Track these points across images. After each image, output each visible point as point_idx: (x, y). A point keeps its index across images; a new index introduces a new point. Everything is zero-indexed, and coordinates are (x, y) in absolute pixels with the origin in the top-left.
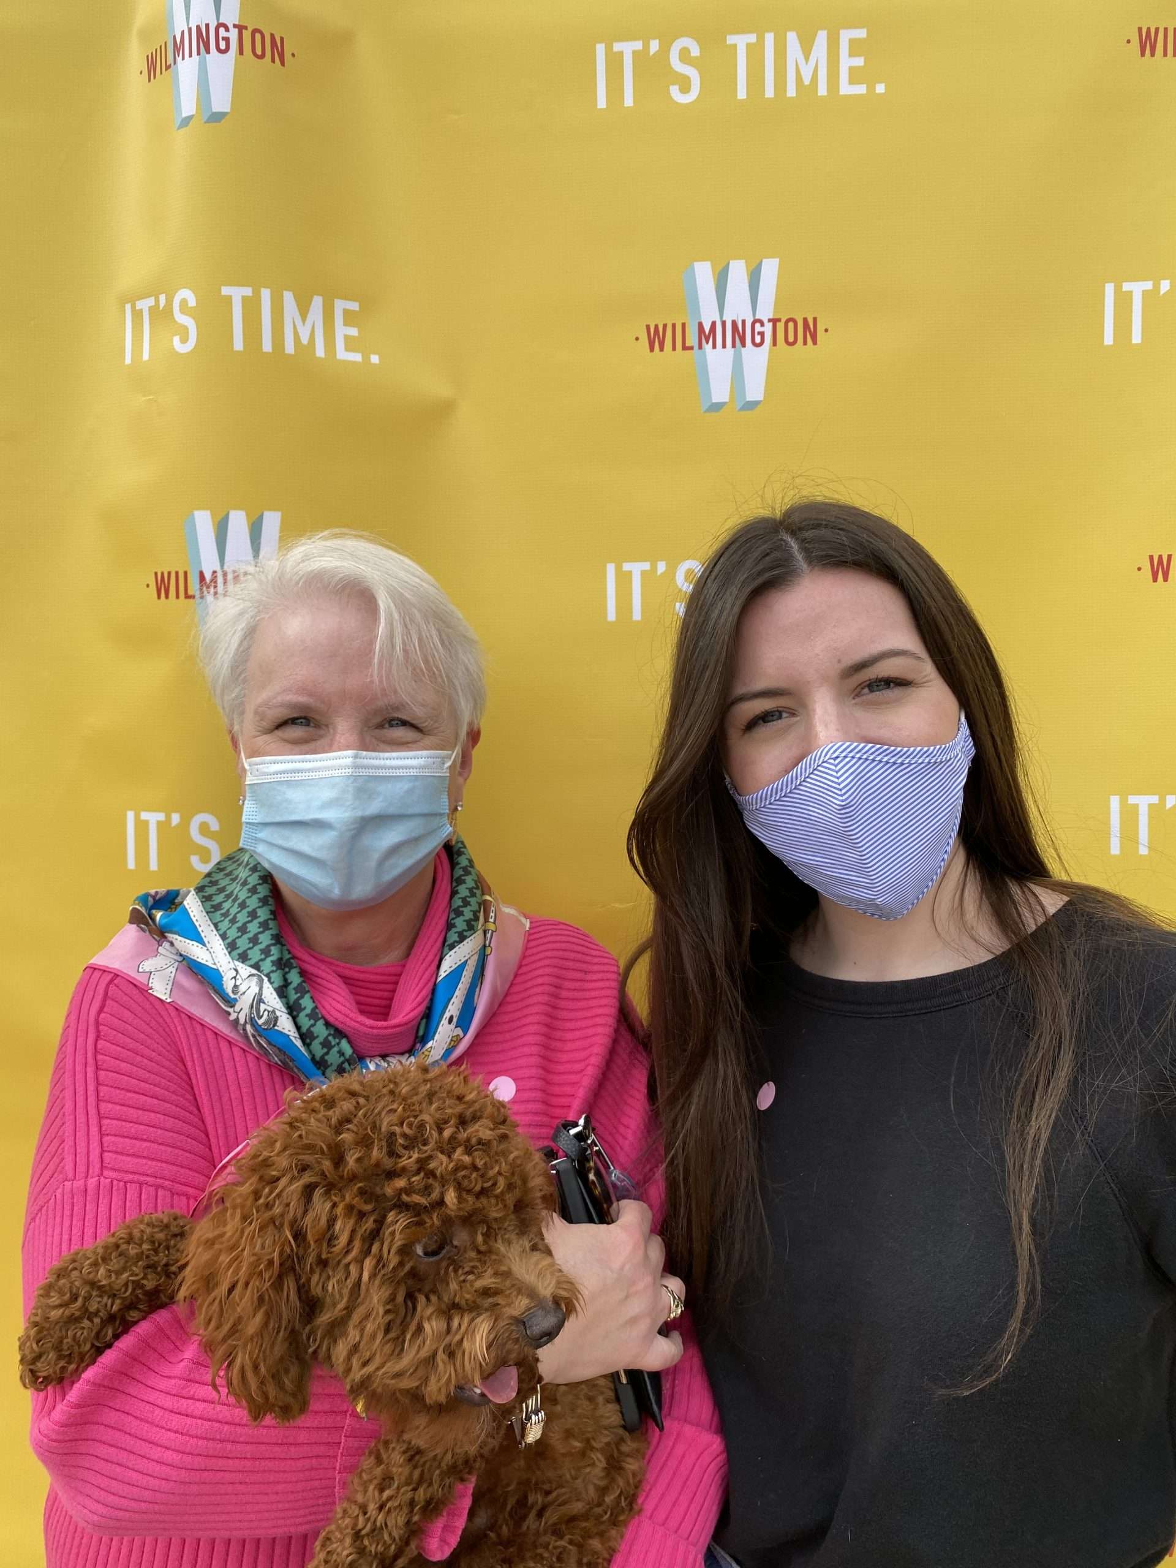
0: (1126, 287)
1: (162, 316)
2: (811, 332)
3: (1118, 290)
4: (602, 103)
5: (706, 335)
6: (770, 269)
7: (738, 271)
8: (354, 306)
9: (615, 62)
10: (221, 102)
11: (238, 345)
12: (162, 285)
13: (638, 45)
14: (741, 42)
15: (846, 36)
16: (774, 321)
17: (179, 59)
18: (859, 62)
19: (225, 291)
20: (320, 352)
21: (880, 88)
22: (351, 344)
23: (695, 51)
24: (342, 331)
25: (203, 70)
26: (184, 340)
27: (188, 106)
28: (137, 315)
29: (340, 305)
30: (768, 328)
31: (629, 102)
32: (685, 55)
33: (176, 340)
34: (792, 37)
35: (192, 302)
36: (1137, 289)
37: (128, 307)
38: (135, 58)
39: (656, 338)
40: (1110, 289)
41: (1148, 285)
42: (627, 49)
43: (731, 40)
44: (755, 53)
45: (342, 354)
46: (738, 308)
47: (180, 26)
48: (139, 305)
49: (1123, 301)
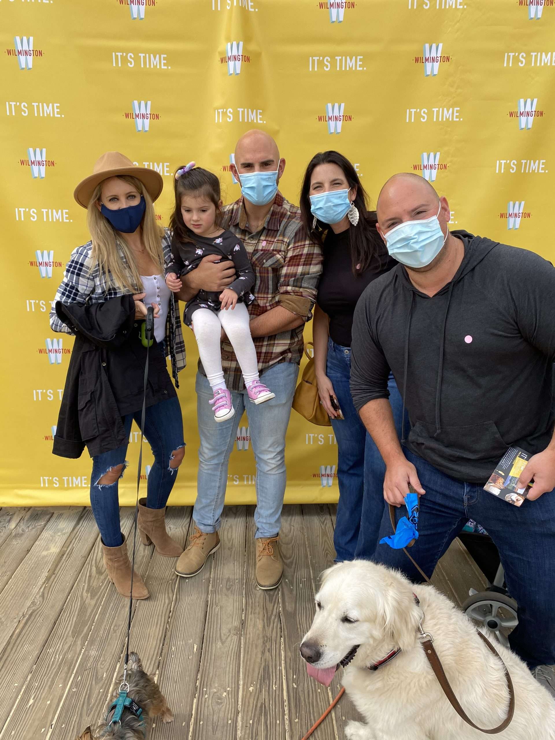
0: (411, 110)
1: (225, 114)
2: (350, 119)
3: (409, 111)
4: (311, 70)
5: (330, 119)
6: (343, 105)
7: (336, 105)
8: (261, 111)
9: (313, 61)
10: (238, 71)
11: (241, 120)
12: (224, 107)
13: (318, 58)
14: (338, 58)
15: (359, 57)
16: (343, 116)
17: (229, 61)
18: (361, 63)
19: (238, 109)
20: (255, 121)
21: (365, 69)
22: (261, 119)
23: (329, 60)
24: (259, 117)
25: (235, 64)
26: (230, 119)
27: (232, 72)
28: (219, 113)
29: (259, 111)
30: (342, 117)
31: (316, 69)
32: (327, 60)
33: (228, 119)
34: (348, 57)
35: (232, 111)
36: (413, 111)
37: (216, 111)
38: (218, 58)
39: (320, 119)
40: (408, 110)
41: (415, 110)
42: (316, 59)
43: (336, 58)
44: (341, 60)
45: (259, 121)
46: (336, 113)
47: (230, 54)
48: (219, 110)
49: (410, 113)
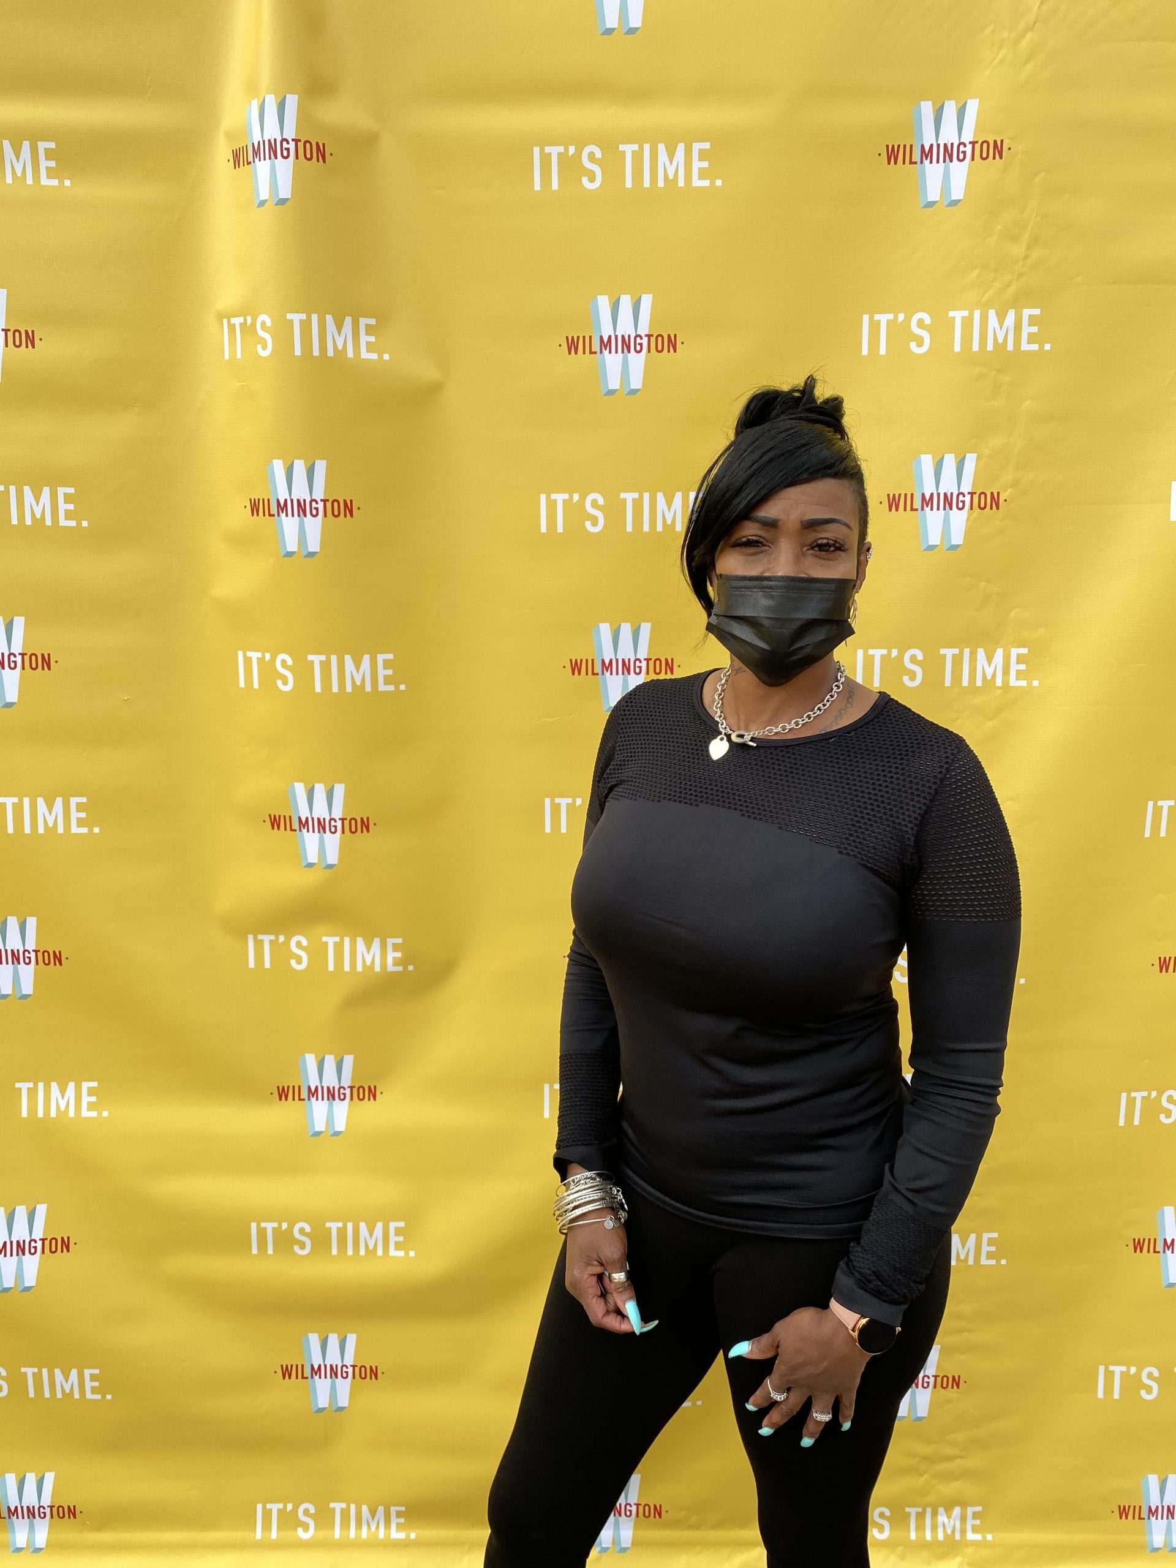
0: (877, 317)
1: (249, 330)
2: (672, 344)
3: (871, 319)
4: (537, 187)
5: (605, 344)
6: (647, 301)
7: (626, 302)
8: (373, 322)
9: (546, 160)
10: (285, 192)
11: (298, 352)
12: (247, 310)
13: (561, 149)
14: (628, 149)
15: (697, 147)
16: (649, 336)
17: (257, 160)
18: (705, 164)
19: (289, 316)
20: (350, 354)
21: (719, 183)
22: (370, 348)
23: (598, 155)
24: (364, 339)
25: (273, 170)
26: (264, 348)
27: (264, 194)
28: (232, 328)
29: (363, 322)
30: (645, 341)
31: (555, 186)
32: (591, 157)
33: (259, 347)
34: (661, 147)
35: (269, 324)
36: (883, 318)
37: (225, 321)
38: (224, 152)
39: (572, 345)
40: (866, 317)
41: (891, 316)
42: (554, 151)
43: (622, 148)
44: (638, 157)
45: (365, 355)
46: (626, 327)
47: (257, 138)
48: (233, 321)
49: (875, 327)
